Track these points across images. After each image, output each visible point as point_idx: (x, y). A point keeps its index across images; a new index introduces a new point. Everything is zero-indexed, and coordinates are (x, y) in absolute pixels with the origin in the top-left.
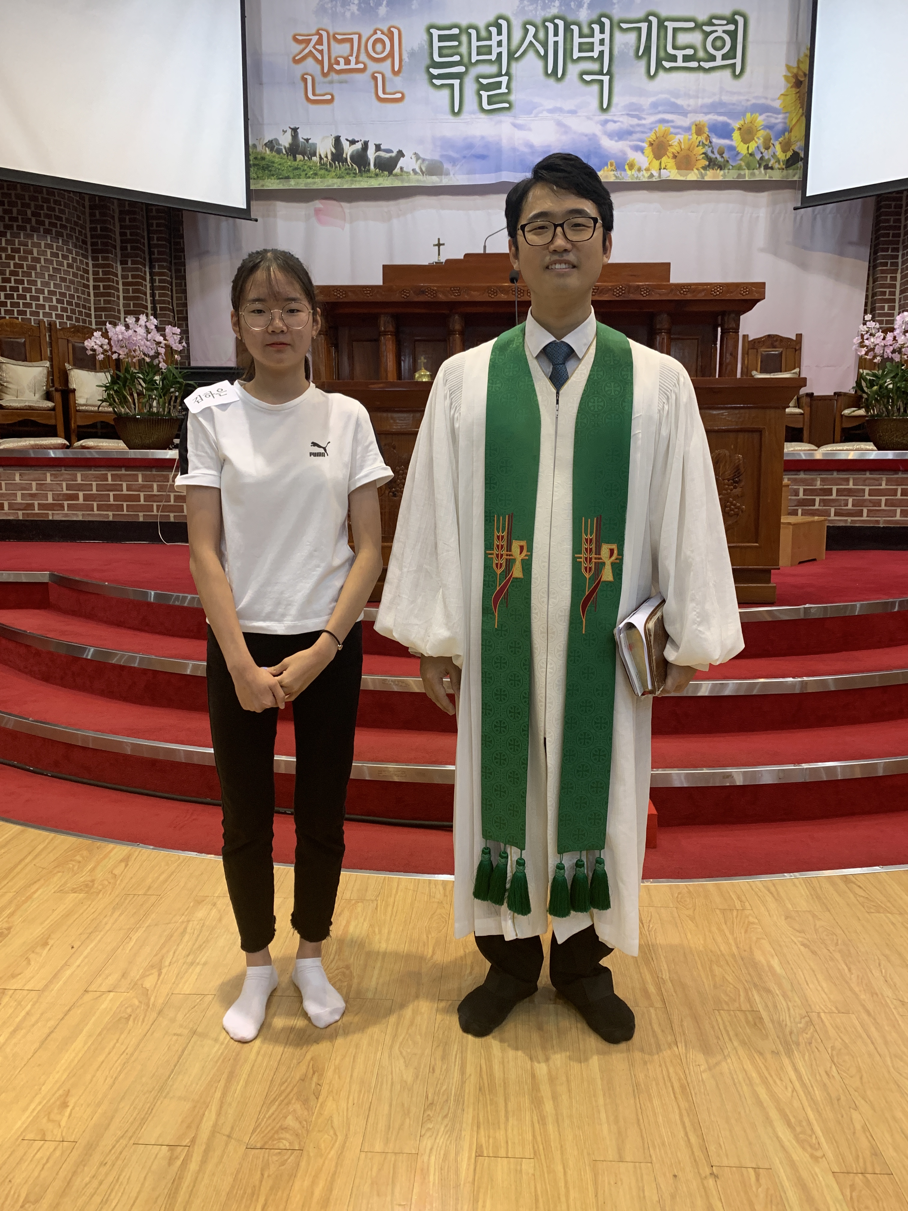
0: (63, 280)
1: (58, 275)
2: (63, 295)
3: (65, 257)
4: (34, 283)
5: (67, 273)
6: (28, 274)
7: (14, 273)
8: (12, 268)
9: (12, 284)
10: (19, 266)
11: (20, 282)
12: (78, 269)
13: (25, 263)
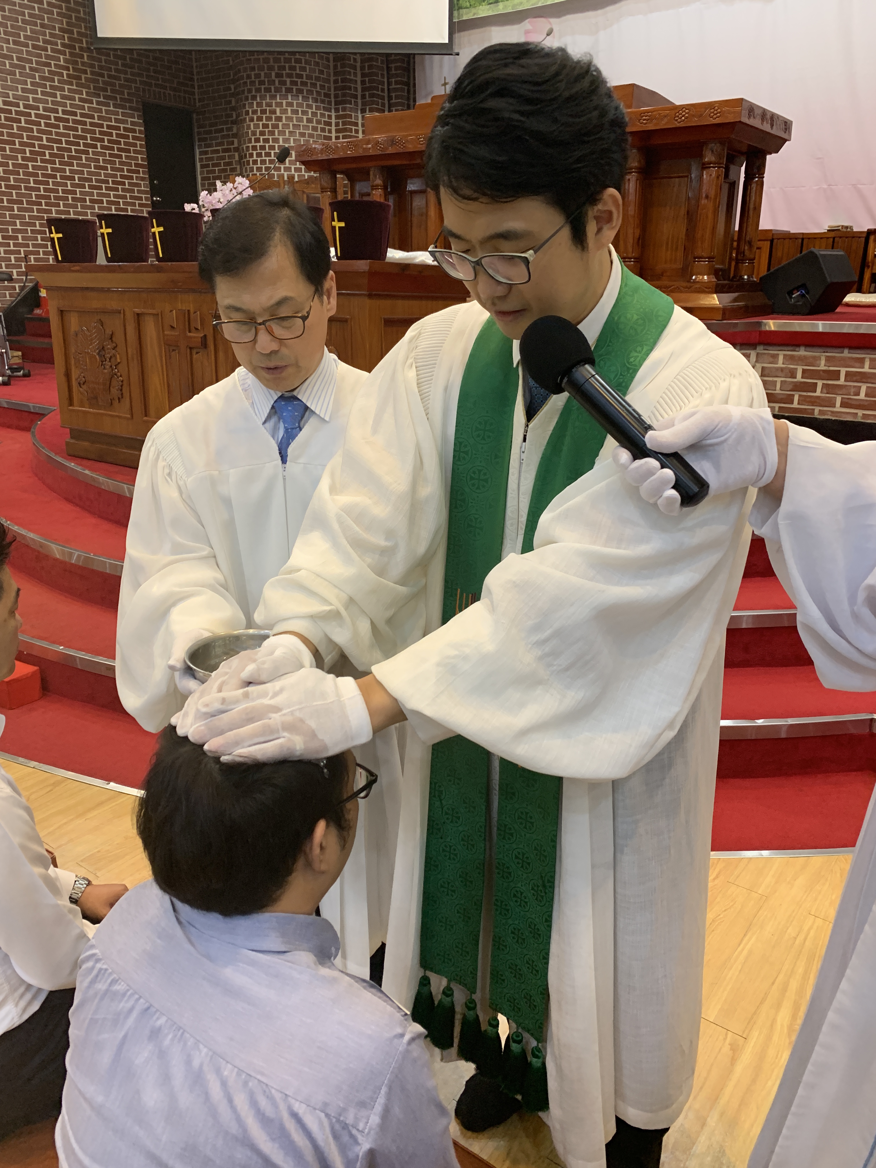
1: (298, 131)
3: (304, 113)
4: (276, 140)
5: (306, 127)
6: (272, 133)
7: (262, 133)
8: (261, 129)
9: (261, 144)
10: (265, 126)
11: (266, 141)
12: (319, 122)
13: (270, 123)
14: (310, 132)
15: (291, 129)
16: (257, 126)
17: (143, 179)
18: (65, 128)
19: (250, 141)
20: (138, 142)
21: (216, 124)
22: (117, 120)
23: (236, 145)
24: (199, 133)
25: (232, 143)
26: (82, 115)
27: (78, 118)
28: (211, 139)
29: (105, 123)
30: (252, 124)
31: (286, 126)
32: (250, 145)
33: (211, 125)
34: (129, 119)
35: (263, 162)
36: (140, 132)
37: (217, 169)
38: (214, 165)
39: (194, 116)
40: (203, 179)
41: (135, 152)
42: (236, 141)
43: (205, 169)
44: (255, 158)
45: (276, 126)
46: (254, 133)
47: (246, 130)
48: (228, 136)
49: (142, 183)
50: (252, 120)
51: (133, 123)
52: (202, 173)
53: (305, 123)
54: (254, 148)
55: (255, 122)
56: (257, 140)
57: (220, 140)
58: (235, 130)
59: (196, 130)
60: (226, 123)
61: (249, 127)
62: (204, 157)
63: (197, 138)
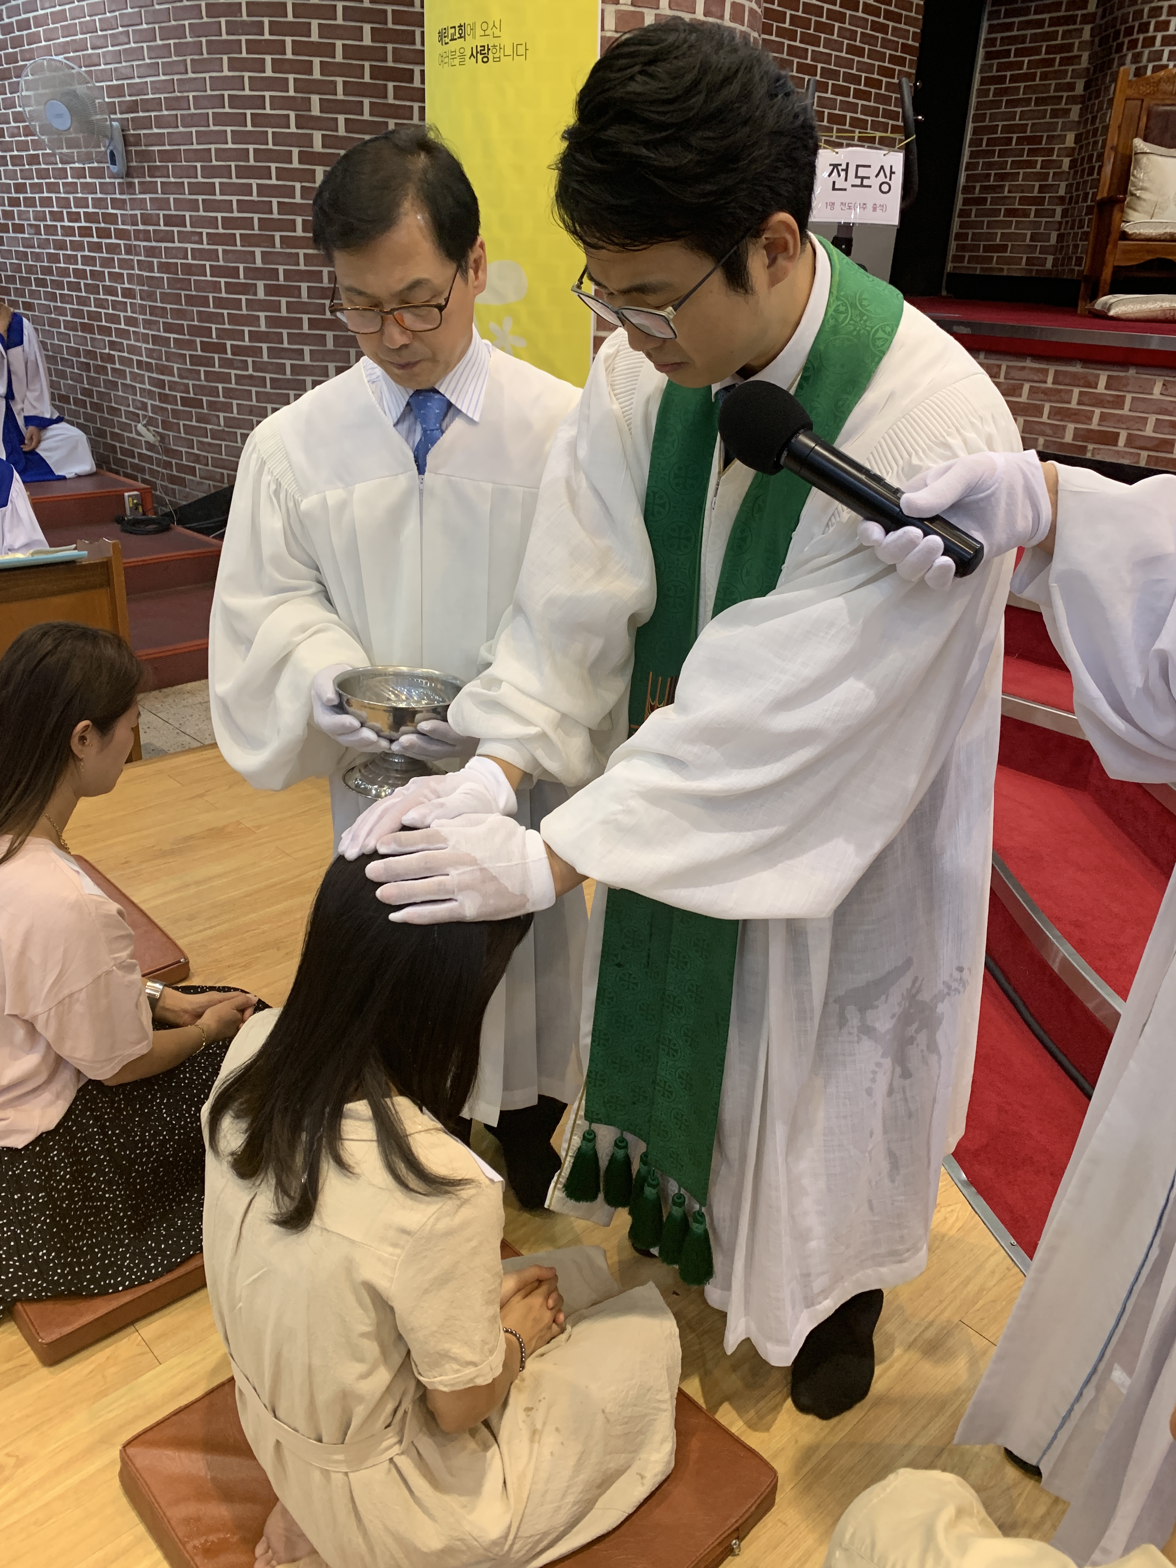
17: (907, 77)
37: (1026, 59)
40: (986, 81)
41: (908, 21)
49: (905, 84)
52: (986, 68)
62: (999, 35)
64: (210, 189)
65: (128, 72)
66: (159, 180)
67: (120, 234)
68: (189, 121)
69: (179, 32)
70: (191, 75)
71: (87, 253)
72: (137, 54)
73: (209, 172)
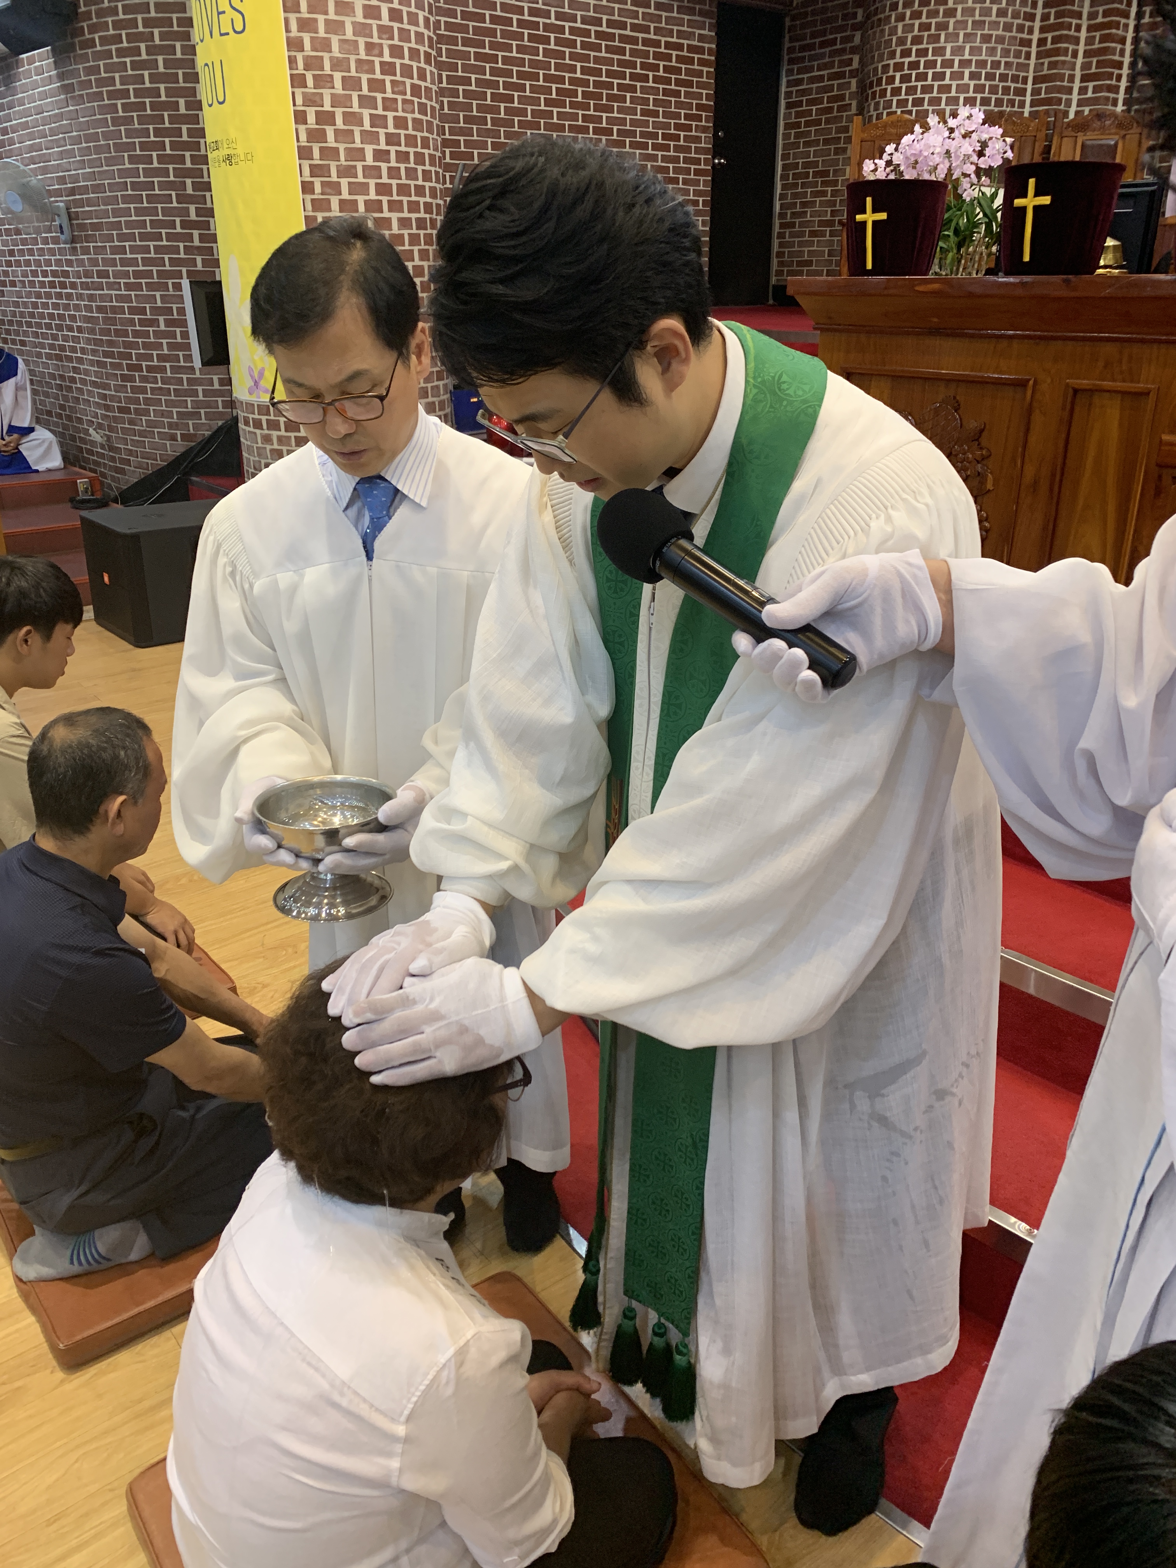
0: (986, 38)
1: (979, 33)
2: (982, 64)
4: (939, 51)
5: (995, 25)
6: (935, 39)
7: (917, 40)
8: (916, 32)
9: (913, 58)
10: (925, 27)
11: (923, 53)
12: (1016, 15)
13: (934, 21)
14: (1000, 32)
15: (969, 30)
16: (909, 28)
17: (704, 130)
18: (609, 49)
19: (892, 55)
20: (705, 69)
21: (824, 33)
22: (680, 34)
23: (855, 65)
24: (791, 50)
25: (850, 62)
26: (635, 28)
27: (628, 32)
28: (812, 58)
29: (663, 40)
30: (900, 26)
31: (962, 24)
32: (892, 62)
33: (813, 36)
34: (697, 32)
35: (911, 90)
36: (710, 49)
37: (814, 108)
38: (811, 102)
39: (788, 22)
40: (788, 126)
41: (700, 85)
42: (856, 59)
43: (793, 111)
44: (897, 83)
45: (942, 26)
46: (902, 41)
47: (887, 38)
48: (843, 51)
49: (703, 135)
50: (901, 18)
51: (702, 38)
52: (787, 116)
53: (994, 17)
54: (899, 67)
55: (907, 21)
56: (906, 53)
57: (827, 60)
58: (857, 40)
59: (787, 45)
60: (842, 29)
61: (893, 32)
62: (794, 89)
63: (786, 58)
64: (123, 250)
65: (67, 167)
66: (91, 245)
67: (73, 286)
68: (107, 201)
69: (94, 137)
70: (105, 168)
71: (54, 301)
72: (70, 154)
73: (122, 237)
